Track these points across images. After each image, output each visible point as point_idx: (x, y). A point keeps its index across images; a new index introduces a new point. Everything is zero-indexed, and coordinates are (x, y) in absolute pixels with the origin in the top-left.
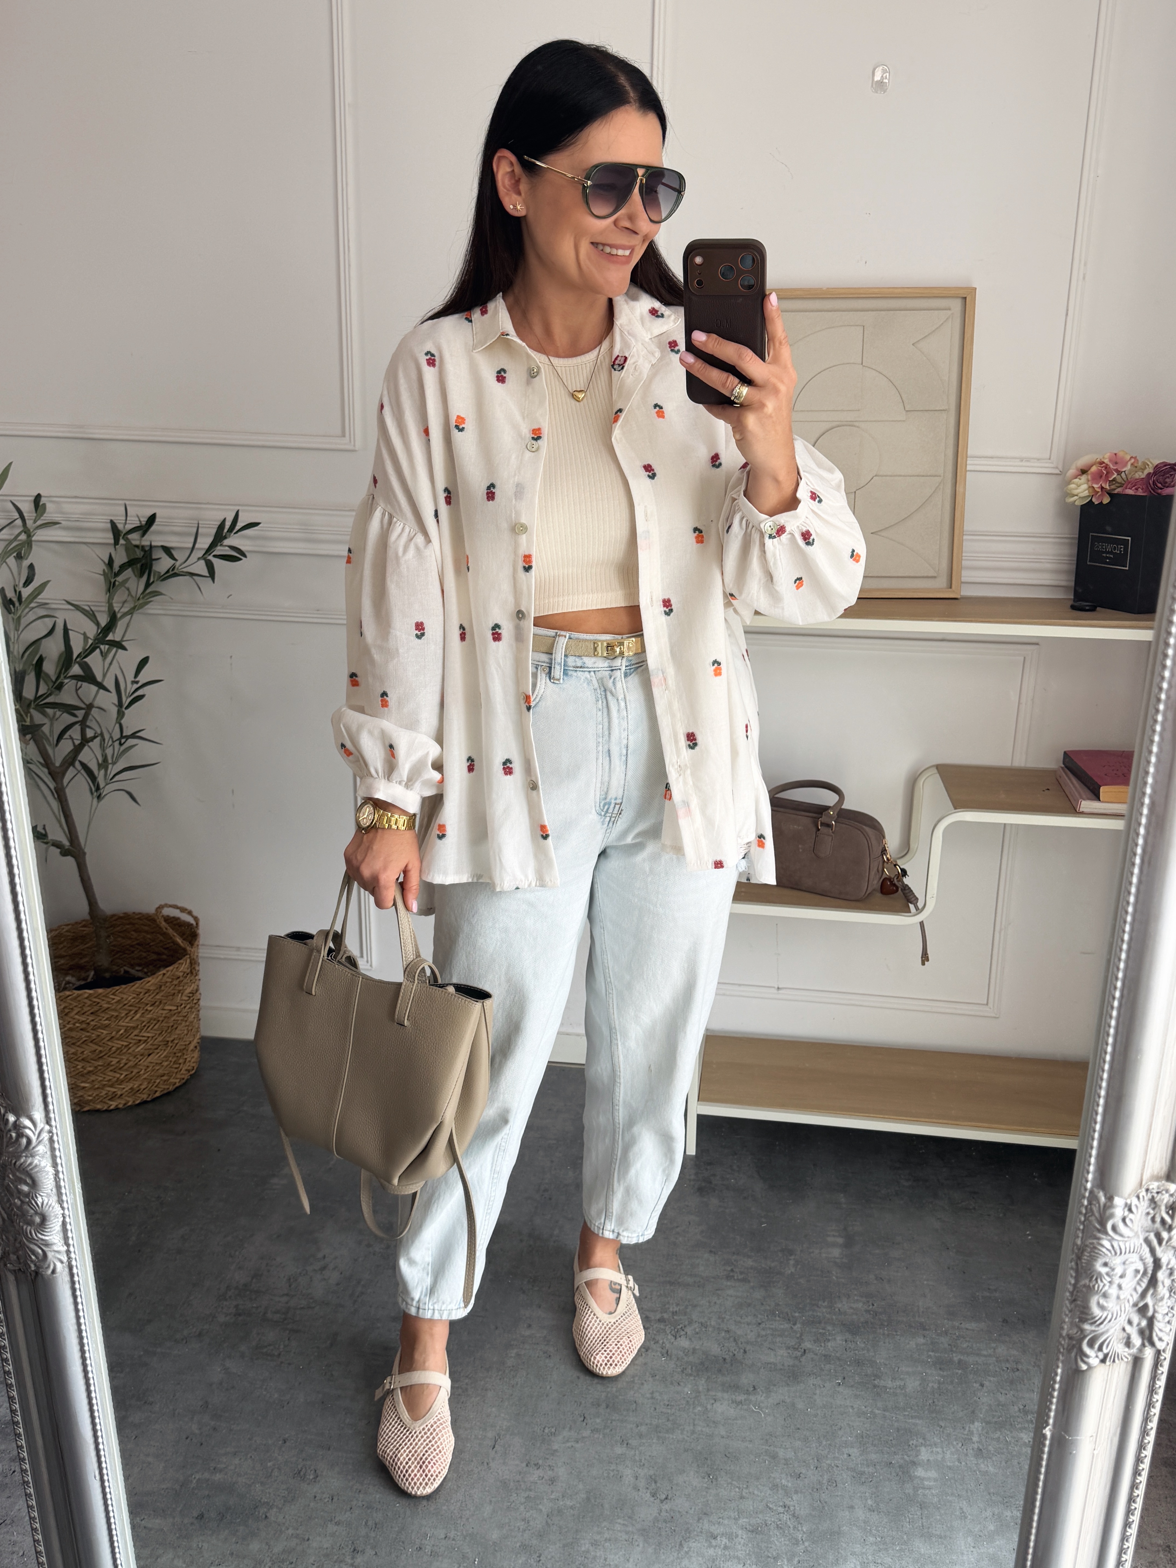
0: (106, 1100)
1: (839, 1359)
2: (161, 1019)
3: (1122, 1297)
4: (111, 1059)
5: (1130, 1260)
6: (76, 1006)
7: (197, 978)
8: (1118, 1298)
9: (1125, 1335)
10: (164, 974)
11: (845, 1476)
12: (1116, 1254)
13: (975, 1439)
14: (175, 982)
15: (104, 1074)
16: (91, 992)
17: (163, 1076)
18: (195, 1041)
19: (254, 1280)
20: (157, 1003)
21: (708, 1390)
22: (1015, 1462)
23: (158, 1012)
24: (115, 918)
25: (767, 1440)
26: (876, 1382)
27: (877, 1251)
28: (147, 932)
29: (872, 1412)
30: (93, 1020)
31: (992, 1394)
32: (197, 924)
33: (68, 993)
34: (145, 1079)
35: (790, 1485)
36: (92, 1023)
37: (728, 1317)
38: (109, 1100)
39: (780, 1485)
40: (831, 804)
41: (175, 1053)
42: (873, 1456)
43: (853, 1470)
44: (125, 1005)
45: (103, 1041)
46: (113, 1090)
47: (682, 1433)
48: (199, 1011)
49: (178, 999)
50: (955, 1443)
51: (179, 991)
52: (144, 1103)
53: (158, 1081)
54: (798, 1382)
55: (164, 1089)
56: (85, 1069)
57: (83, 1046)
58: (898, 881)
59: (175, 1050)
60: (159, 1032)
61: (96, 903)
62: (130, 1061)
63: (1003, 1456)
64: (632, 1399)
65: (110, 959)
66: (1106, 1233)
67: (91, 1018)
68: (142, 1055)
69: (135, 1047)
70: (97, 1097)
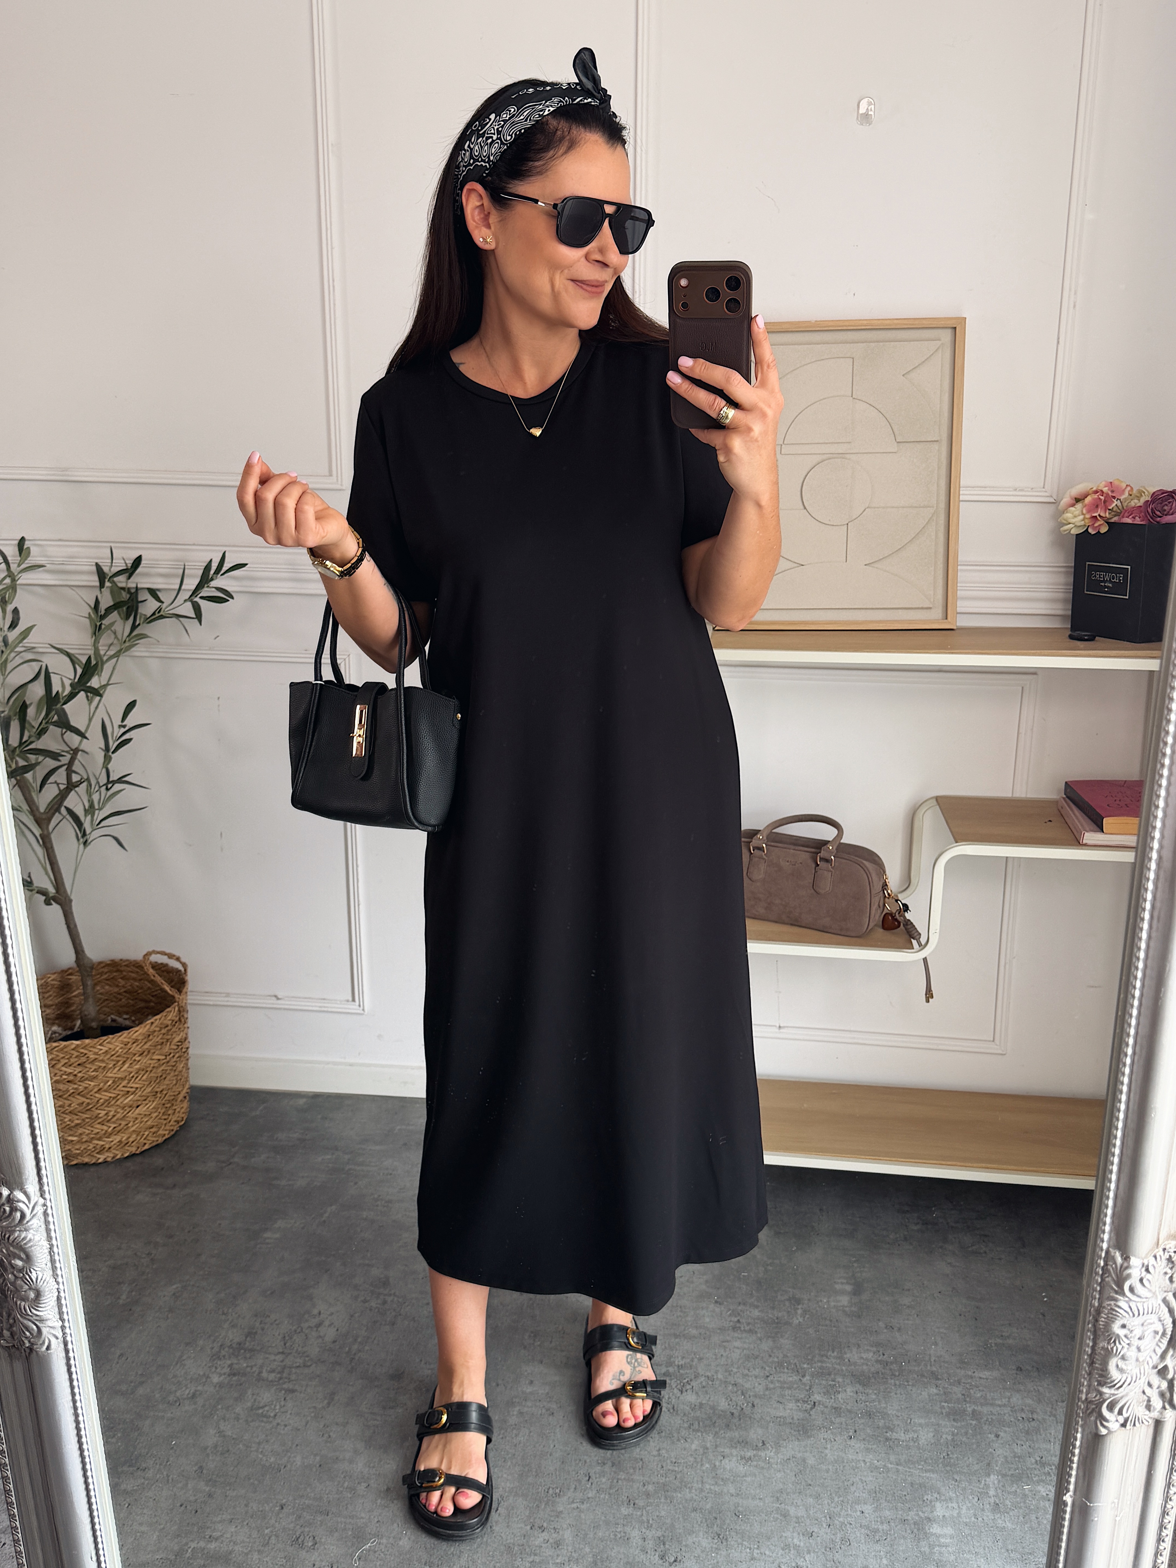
0: (94, 1153)
1: (850, 1411)
2: (149, 1069)
3: (1141, 1359)
4: (98, 1112)
5: (1148, 1321)
6: (63, 1058)
7: (186, 1025)
8: (1137, 1360)
9: (1147, 1398)
10: (152, 1023)
11: (858, 1535)
12: (1134, 1315)
13: (992, 1492)
14: (163, 1031)
15: (92, 1127)
16: (77, 1042)
17: (152, 1128)
18: (185, 1091)
19: (248, 1339)
20: (145, 1054)
21: (716, 1446)
22: (1033, 1517)
23: (147, 1060)
24: (102, 965)
25: (778, 1498)
26: (888, 1434)
27: (887, 1298)
28: (134, 979)
29: (885, 1466)
30: (80, 1072)
31: (1007, 1446)
32: (185, 970)
33: (55, 1044)
34: (134, 1131)
35: (802, 1544)
36: (79, 1075)
37: (735, 1370)
38: (97, 1153)
39: (792, 1545)
40: (830, 838)
41: (164, 1104)
42: (887, 1513)
43: (868, 1527)
44: (112, 1055)
45: (91, 1093)
46: (103, 1143)
47: (690, 1492)
48: (188, 1060)
49: (166, 1049)
50: (970, 1497)
51: (168, 1040)
52: (133, 1155)
53: (146, 1133)
54: (809, 1437)
55: (153, 1141)
56: (72, 1122)
57: (70, 1098)
58: (900, 916)
59: (164, 1102)
60: (147, 1083)
61: (83, 951)
62: (118, 1113)
63: (1021, 1511)
64: (638, 1456)
65: (98, 1008)
66: (1123, 1294)
67: (78, 1070)
68: (130, 1107)
69: (123, 1098)
70: (85, 1151)
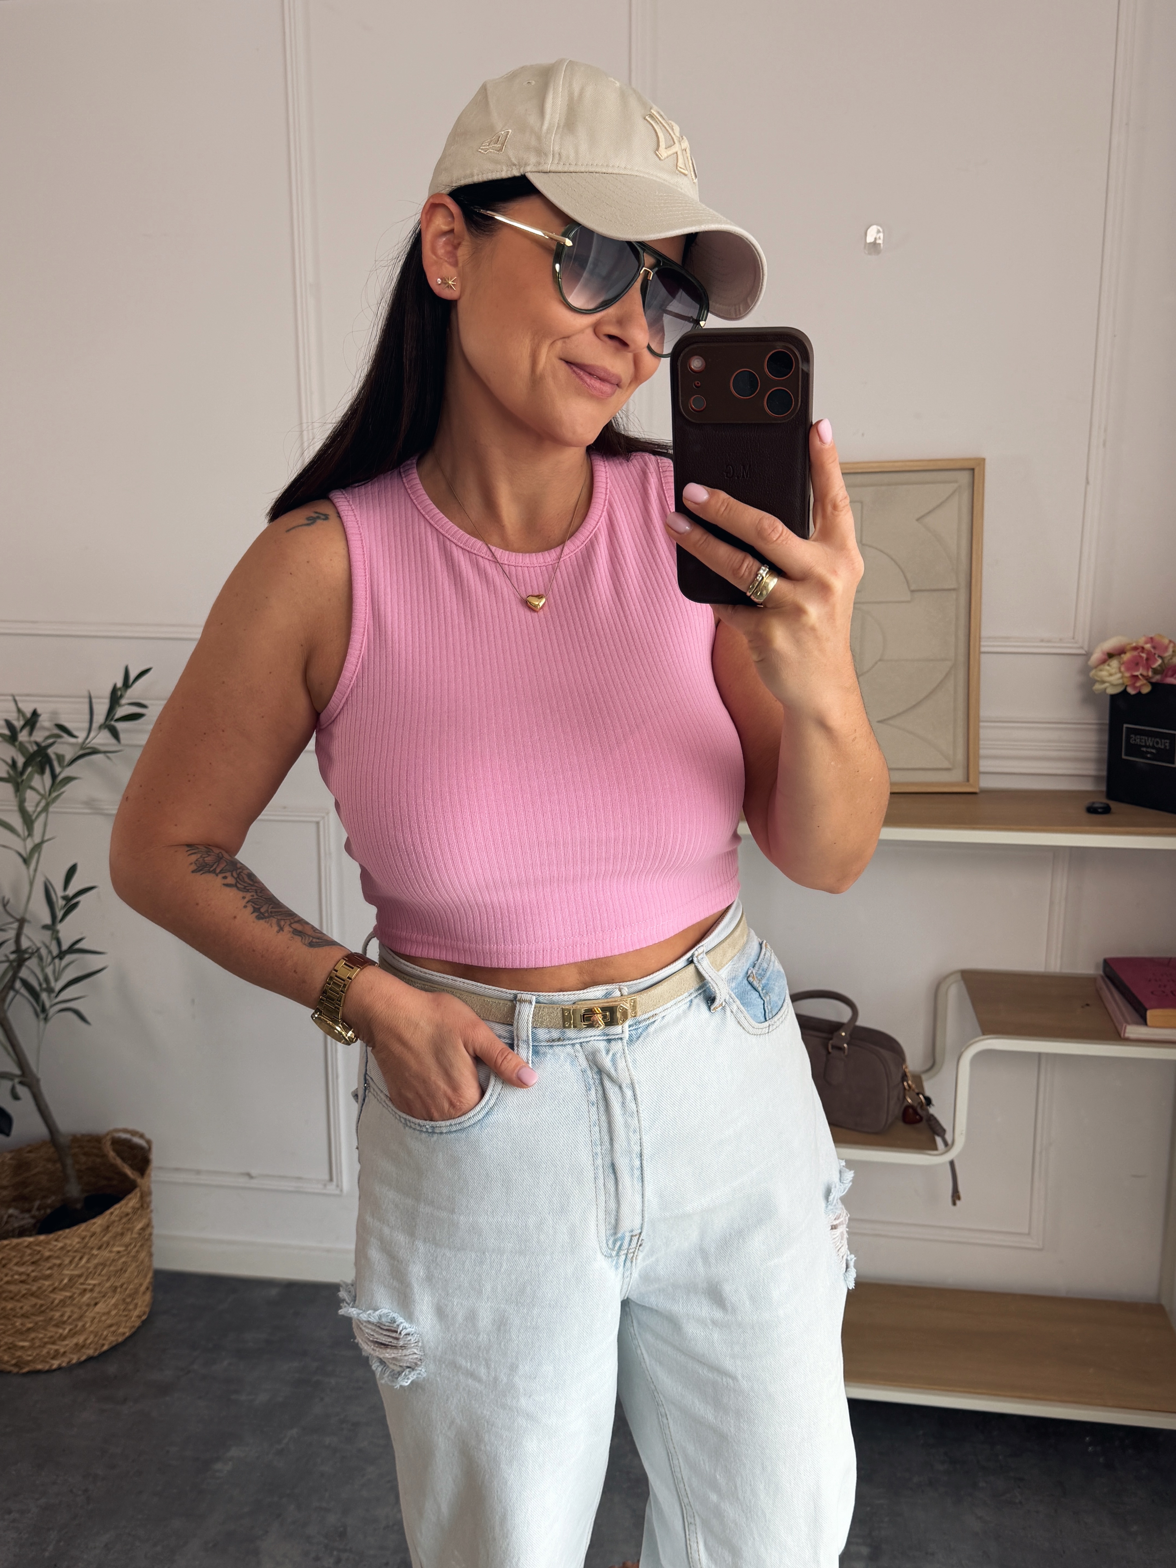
0: (48, 1359)
2: (108, 1263)
4: (52, 1313)
6: (14, 1257)
7: (149, 1209)
10: (113, 1211)
14: (124, 1220)
15: (46, 1330)
16: (31, 1239)
17: (111, 1326)
18: (148, 1280)
20: (104, 1246)
23: (105, 1254)
28: (93, 1155)
30: (33, 1271)
32: (149, 1149)
33: (5, 1242)
34: (92, 1332)
36: (32, 1275)
38: (51, 1359)
41: (124, 1300)
44: (68, 1251)
45: (45, 1294)
46: (55, 1347)
48: (151, 1246)
49: (127, 1239)
51: (128, 1229)
52: (90, 1359)
53: (105, 1333)
55: (112, 1342)
56: (24, 1326)
57: (22, 1301)
58: (922, 1110)
59: (124, 1297)
60: (105, 1278)
67: (31, 1268)
68: (88, 1305)
69: (80, 1297)
70: (37, 1357)
